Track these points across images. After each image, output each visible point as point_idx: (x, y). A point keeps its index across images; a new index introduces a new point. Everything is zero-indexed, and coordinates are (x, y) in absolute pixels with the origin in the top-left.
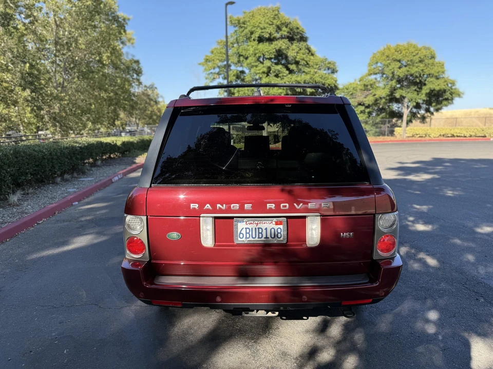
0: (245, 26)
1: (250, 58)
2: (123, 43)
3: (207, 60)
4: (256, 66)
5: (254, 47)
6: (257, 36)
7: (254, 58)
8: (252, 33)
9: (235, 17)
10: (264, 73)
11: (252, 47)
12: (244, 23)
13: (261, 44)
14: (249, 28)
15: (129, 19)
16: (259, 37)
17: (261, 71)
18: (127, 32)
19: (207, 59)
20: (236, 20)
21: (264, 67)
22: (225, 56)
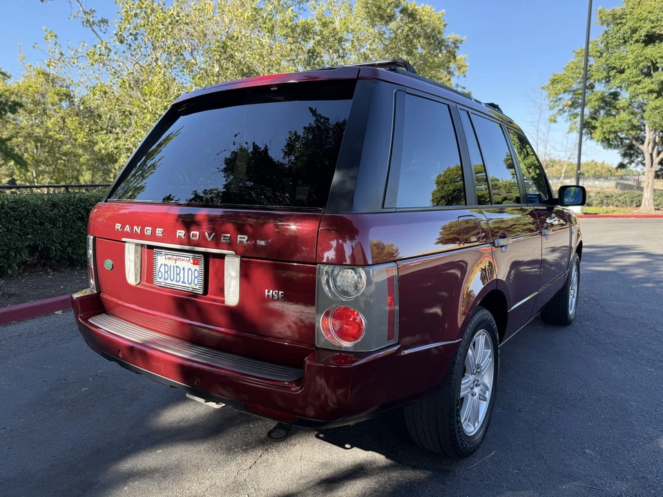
0: (624, 21)
1: (628, 72)
2: (449, 73)
3: (554, 82)
4: (638, 82)
5: (635, 54)
6: (643, 34)
7: (634, 71)
8: (634, 31)
9: (609, 11)
10: (651, 92)
11: (631, 53)
12: (621, 18)
13: (650, 46)
14: (630, 24)
15: (461, 42)
16: (646, 36)
17: (646, 90)
18: (458, 58)
19: (555, 80)
20: (609, 15)
21: (652, 83)
22: (582, 71)
